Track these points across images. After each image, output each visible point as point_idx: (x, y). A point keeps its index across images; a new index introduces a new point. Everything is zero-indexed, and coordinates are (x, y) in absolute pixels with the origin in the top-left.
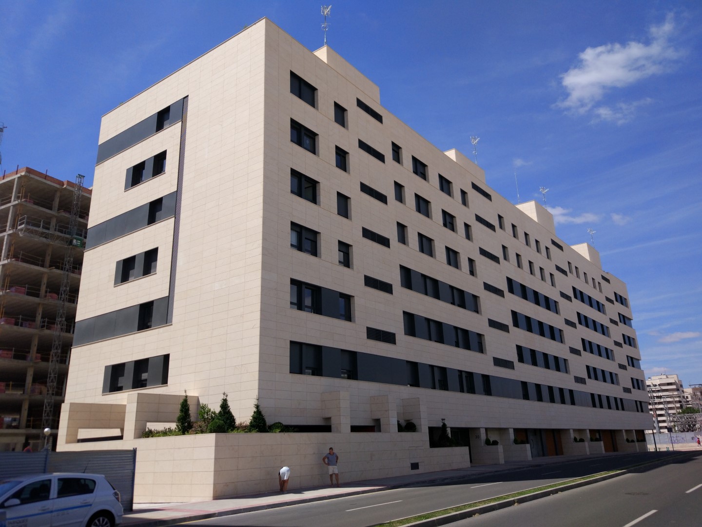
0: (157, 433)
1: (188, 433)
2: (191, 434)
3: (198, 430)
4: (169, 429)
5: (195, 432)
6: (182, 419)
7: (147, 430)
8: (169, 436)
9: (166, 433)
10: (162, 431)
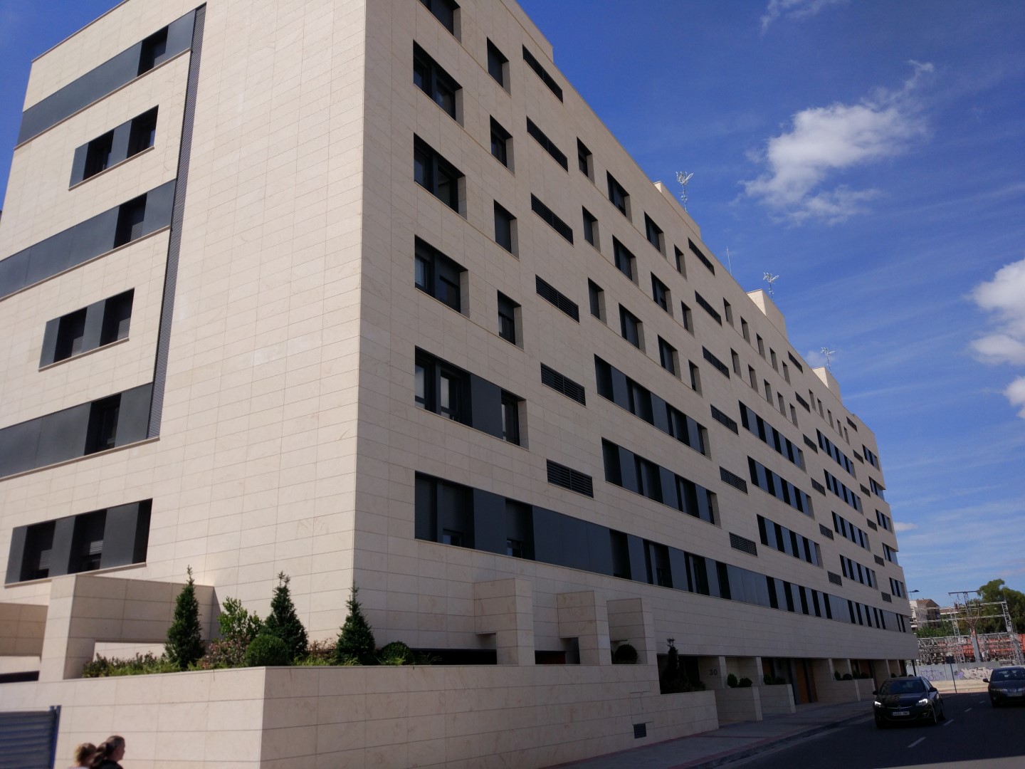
0: (118, 666)
1: (195, 666)
2: (203, 669)
3: (220, 660)
4: (147, 656)
5: (212, 665)
6: (179, 633)
7: (95, 659)
8: (148, 673)
9: (139, 667)
10: (130, 663)
